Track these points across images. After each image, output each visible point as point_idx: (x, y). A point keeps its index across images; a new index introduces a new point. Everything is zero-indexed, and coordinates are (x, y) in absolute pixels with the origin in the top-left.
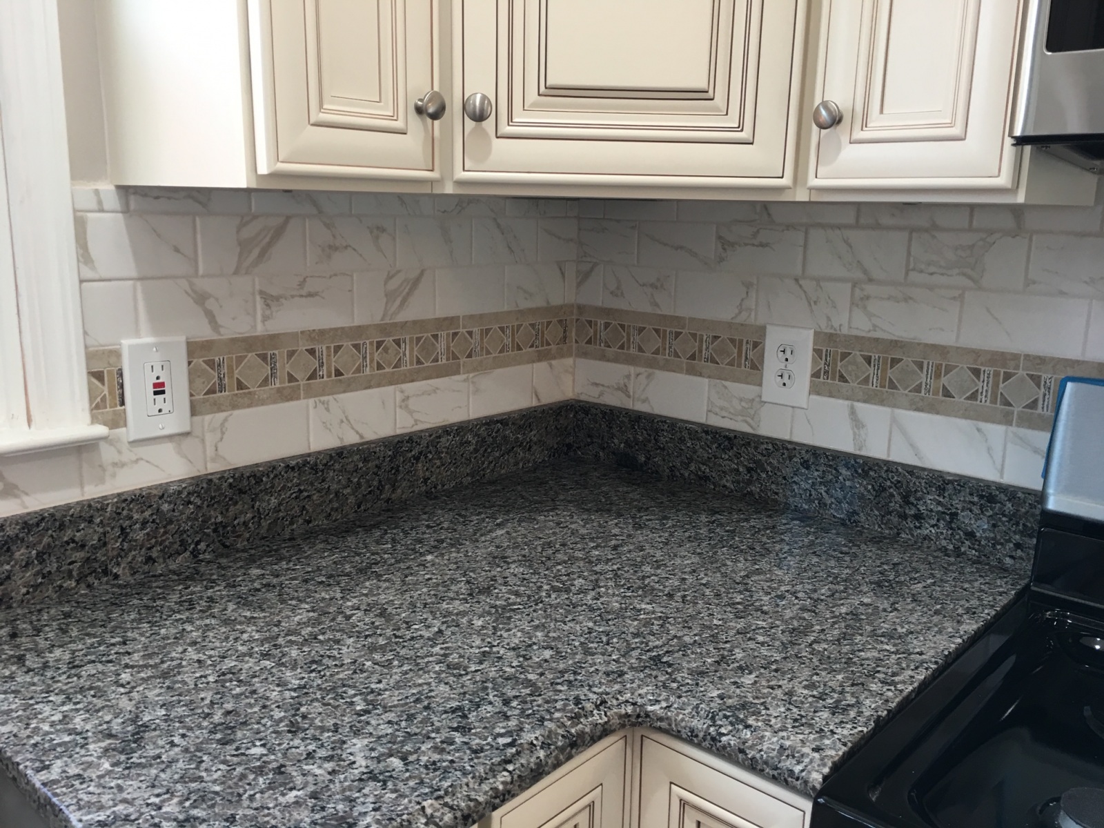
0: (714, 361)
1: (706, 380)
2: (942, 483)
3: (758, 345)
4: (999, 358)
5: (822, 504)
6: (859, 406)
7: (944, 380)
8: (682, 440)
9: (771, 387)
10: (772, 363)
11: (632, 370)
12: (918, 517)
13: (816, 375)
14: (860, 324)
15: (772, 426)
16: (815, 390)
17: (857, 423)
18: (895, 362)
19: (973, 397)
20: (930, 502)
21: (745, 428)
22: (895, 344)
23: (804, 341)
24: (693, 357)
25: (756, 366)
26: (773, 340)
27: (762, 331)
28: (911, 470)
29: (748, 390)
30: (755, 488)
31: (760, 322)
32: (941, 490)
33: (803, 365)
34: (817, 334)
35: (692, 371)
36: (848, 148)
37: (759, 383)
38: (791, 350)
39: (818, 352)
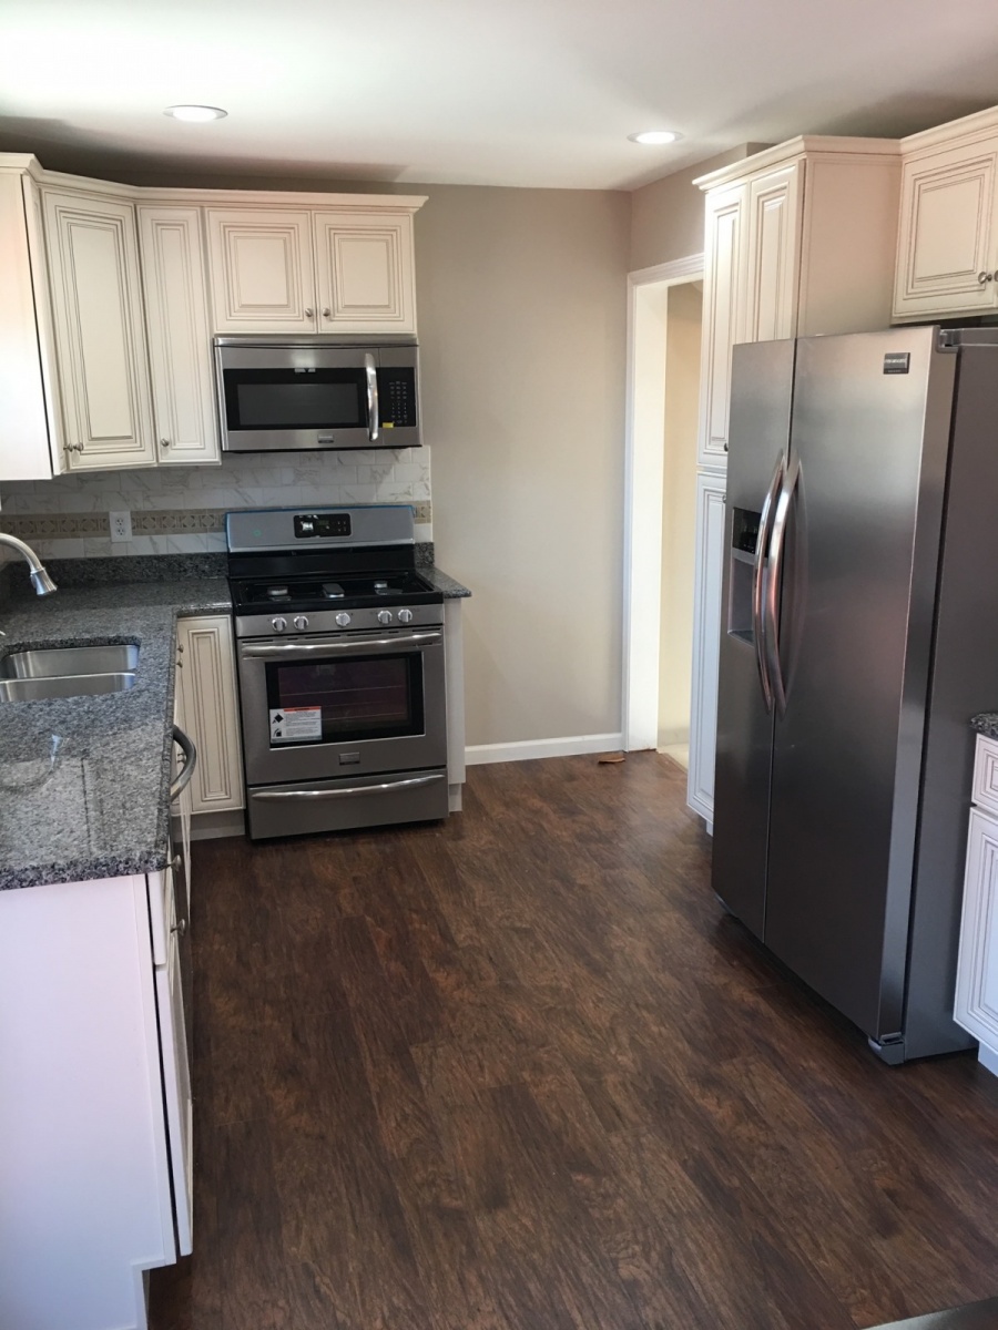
0: (84, 530)
1: (82, 539)
2: (191, 557)
3: (106, 520)
4: (199, 511)
5: (148, 576)
6: (155, 537)
7: (183, 521)
8: (78, 566)
9: (115, 536)
10: (114, 527)
11: (40, 541)
12: (185, 570)
13: (133, 528)
14: (147, 507)
15: (117, 552)
16: (134, 534)
17: (154, 543)
18: (164, 518)
19: (194, 525)
20: (188, 564)
21: (105, 555)
22: (163, 511)
23: (127, 515)
24: (74, 530)
25: (107, 529)
26: (114, 515)
27: (107, 514)
28: (179, 555)
29: (105, 539)
30: (118, 578)
31: (105, 511)
32: (191, 559)
33: (128, 526)
34: (132, 513)
36: (171, 452)
37: (110, 535)
38: (121, 518)
39: (133, 519)
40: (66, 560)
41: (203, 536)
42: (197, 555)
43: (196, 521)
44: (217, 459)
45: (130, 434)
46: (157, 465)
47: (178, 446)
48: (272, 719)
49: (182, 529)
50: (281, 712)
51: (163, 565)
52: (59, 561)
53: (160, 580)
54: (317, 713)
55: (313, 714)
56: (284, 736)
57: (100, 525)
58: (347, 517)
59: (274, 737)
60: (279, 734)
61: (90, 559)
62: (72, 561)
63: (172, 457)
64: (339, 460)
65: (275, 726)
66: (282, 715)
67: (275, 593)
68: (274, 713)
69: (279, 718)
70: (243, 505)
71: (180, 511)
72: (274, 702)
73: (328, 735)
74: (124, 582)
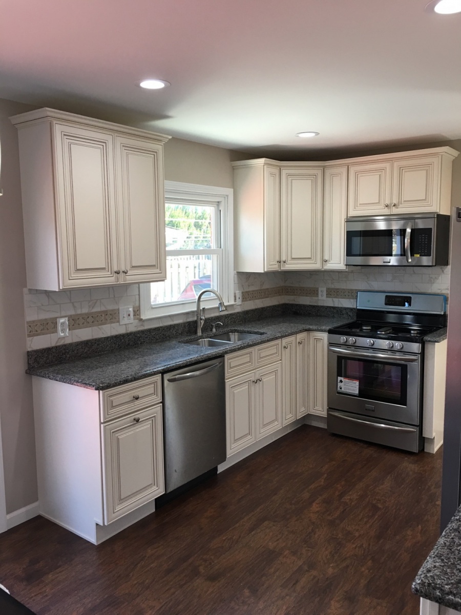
0: (310, 294)
1: (309, 297)
2: (346, 309)
3: (317, 291)
4: (352, 290)
5: (329, 315)
7: (345, 294)
8: (305, 308)
9: (320, 297)
10: (320, 293)
11: (296, 297)
13: (327, 295)
14: (333, 286)
15: (320, 304)
16: (327, 297)
17: (333, 301)
18: (338, 291)
19: (349, 296)
20: (344, 312)
21: (316, 304)
22: (338, 289)
23: (325, 290)
24: (307, 294)
25: (317, 294)
26: (320, 289)
27: (318, 288)
28: (341, 308)
29: (316, 298)
30: (318, 314)
33: (325, 293)
34: (326, 288)
35: (307, 296)
36: (328, 265)
37: (318, 297)
38: (322, 291)
39: (327, 291)
40: (302, 305)
41: (352, 300)
42: (348, 308)
43: (350, 294)
44: (345, 268)
45: (310, 257)
46: (323, 270)
47: (331, 262)
48: (339, 381)
49: (344, 297)
50: (342, 379)
51: (335, 311)
52: (300, 305)
53: (333, 317)
54: (357, 383)
55: (355, 383)
56: (343, 390)
57: (314, 292)
58: (410, 298)
59: (339, 389)
60: (341, 388)
61: (310, 305)
62: (304, 305)
63: (329, 266)
64: (413, 271)
65: (339, 384)
66: (343, 380)
67: (364, 328)
68: (339, 378)
69: (341, 381)
70: (369, 288)
71: (344, 289)
72: (339, 374)
73: (362, 393)
74: (320, 316)
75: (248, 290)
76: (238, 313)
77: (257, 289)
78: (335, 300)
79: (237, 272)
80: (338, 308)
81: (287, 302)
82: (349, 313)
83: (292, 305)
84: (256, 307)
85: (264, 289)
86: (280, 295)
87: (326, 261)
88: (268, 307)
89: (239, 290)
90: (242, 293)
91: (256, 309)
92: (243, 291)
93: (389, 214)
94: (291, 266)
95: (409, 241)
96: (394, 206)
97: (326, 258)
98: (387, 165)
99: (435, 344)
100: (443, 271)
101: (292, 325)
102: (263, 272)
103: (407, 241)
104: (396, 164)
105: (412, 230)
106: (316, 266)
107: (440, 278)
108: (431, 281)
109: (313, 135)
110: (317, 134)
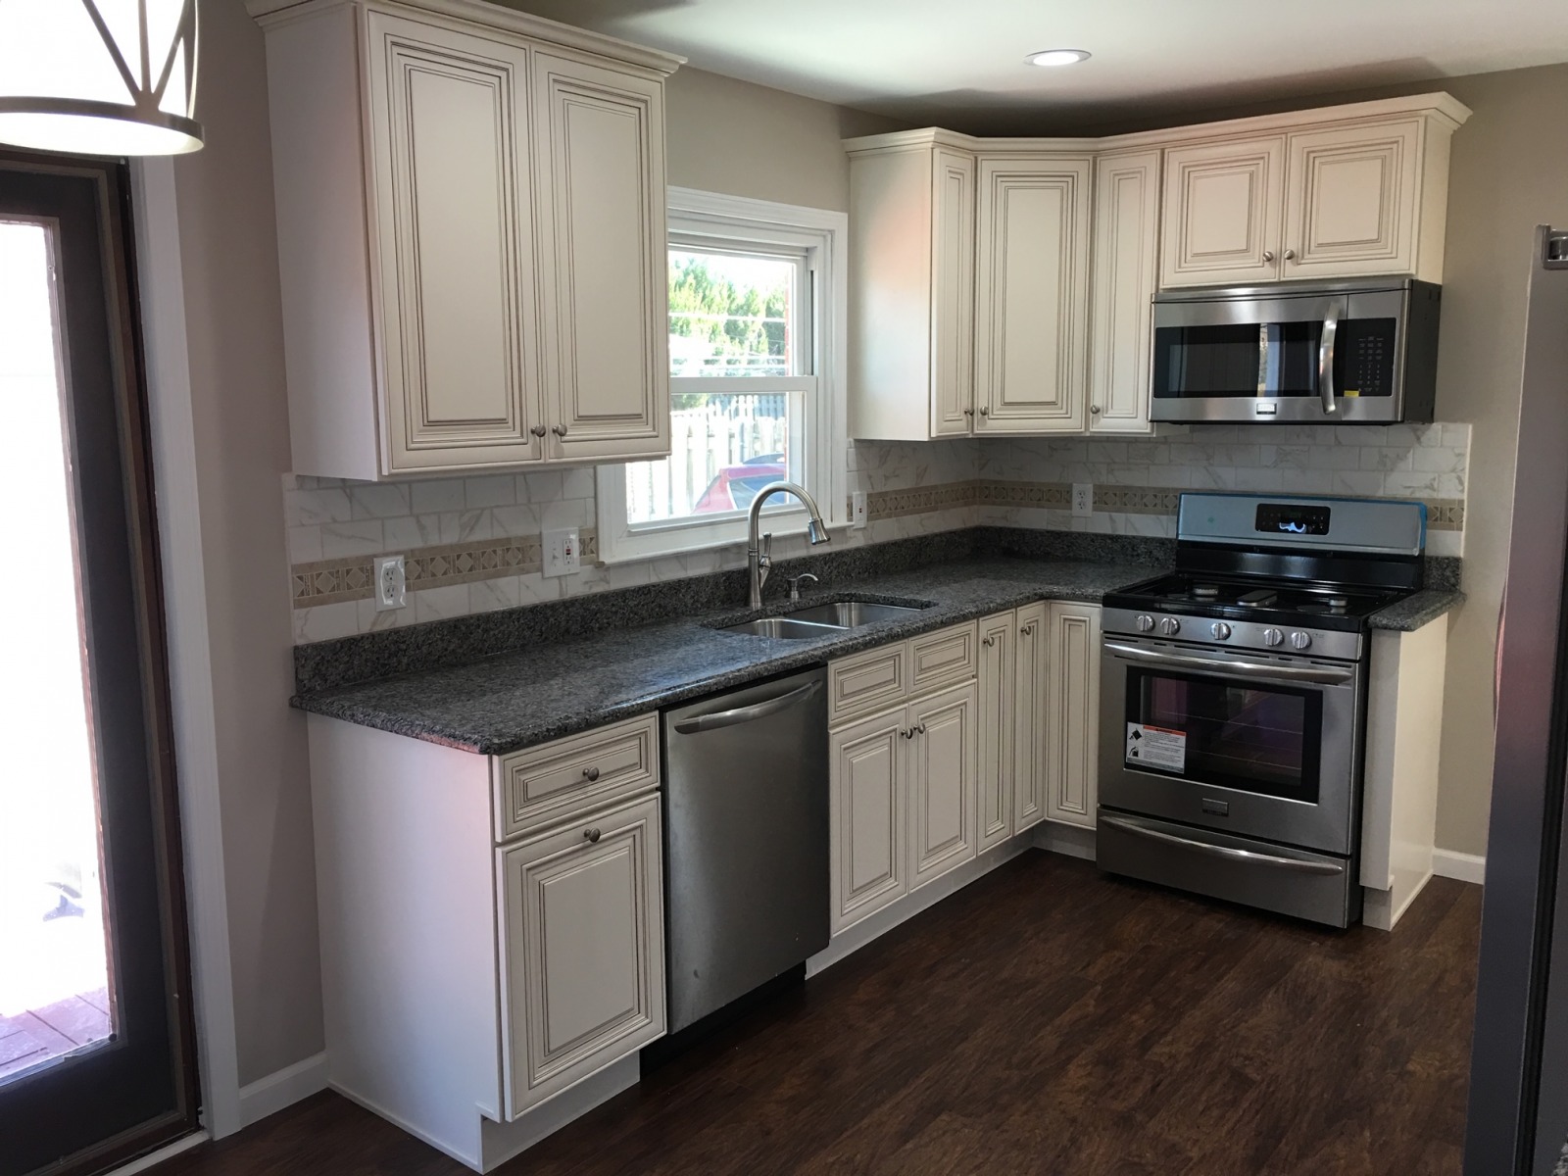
0: (1049, 501)
1: (1046, 510)
2: (1146, 540)
3: (1069, 492)
4: (1163, 490)
5: (1100, 556)
6: (1113, 514)
7: (1145, 500)
8: (1036, 537)
9: (1076, 510)
10: (1076, 500)
11: (1008, 508)
12: (1138, 555)
13: (1095, 503)
14: (1111, 481)
15: (1077, 527)
16: (1095, 509)
17: (1112, 520)
18: (1126, 494)
19: (1155, 505)
20: (1142, 548)
21: (1064, 529)
22: (1126, 487)
23: (1089, 489)
24: (1039, 500)
25: (1069, 502)
26: (1076, 488)
27: (1071, 486)
28: (1134, 537)
29: (1066, 512)
30: (1071, 554)
31: (1070, 482)
32: (1146, 543)
33: (1089, 500)
34: (1094, 486)
35: (1039, 506)
36: (1103, 421)
37: (1071, 509)
38: (1083, 493)
39: (1095, 493)
40: (1027, 530)
41: (1164, 518)
42: (1153, 539)
43: (1159, 501)
44: (1148, 431)
45: (1054, 400)
46: (1088, 434)
47: (1111, 413)
48: (1130, 734)
49: (1143, 509)
50: (1140, 728)
51: (1117, 547)
52: (1020, 530)
53: (1112, 562)
54: (1182, 739)
55: (1176, 740)
56: (1141, 757)
57: (1062, 496)
58: (1327, 510)
59: (1129, 755)
60: (1136, 754)
61: (1048, 532)
62: (1032, 531)
63: (1105, 425)
64: (1336, 437)
65: (1132, 743)
66: (1141, 732)
67: (1200, 591)
68: (1132, 727)
69: (1137, 735)
70: (1212, 486)
71: (1141, 488)
72: (1132, 716)
73: (1193, 768)
74: (1076, 559)
75: (884, 490)
76: (857, 550)
77: (909, 487)
78: (1119, 517)
79: (856, 441)
80: (1126, 537)
81: (988, 523)
82: (1155, 552)
83: (1000, 531)
84: (906, 536)
85: (926, 488)
86: (966, 504)
87: (1097, 411)
88: (936, 535)
89: (860, 489)
90: (869, 496)
91: (906, 541)
92: (871, 491)
93: (1276, 280)
94: (1002, 424)
95: (1331, 354)
96: (1289, 258)
97: (1097, 401)
98: (1273, 147)
99: (1399, 637)
100: (1418, 439)
101: (1004, 582)
102: (926, 439)
103: (1326, 354)
104: (1299, 143)
105: (1342, 325)
106: (1068, 423)
107: (1410, 455)
108: (1386, 465)
109: (1074, 58)
110: (1085, 55)
